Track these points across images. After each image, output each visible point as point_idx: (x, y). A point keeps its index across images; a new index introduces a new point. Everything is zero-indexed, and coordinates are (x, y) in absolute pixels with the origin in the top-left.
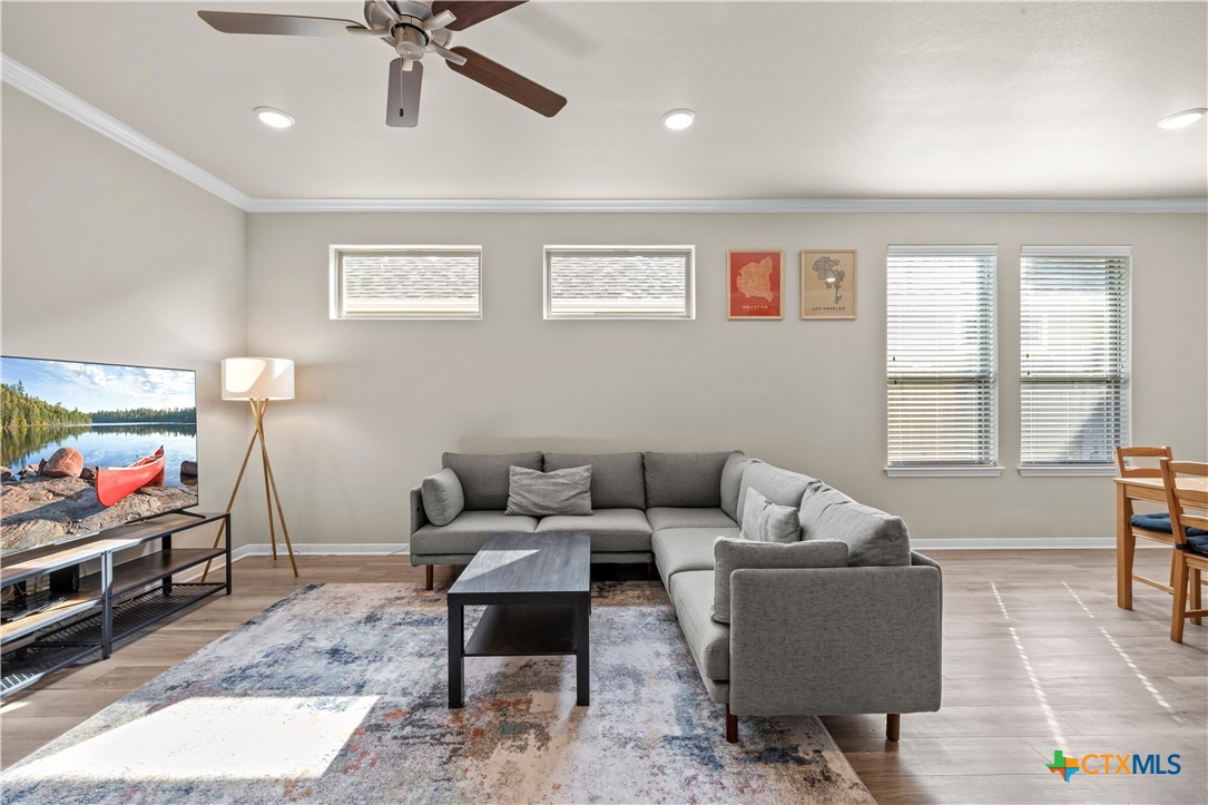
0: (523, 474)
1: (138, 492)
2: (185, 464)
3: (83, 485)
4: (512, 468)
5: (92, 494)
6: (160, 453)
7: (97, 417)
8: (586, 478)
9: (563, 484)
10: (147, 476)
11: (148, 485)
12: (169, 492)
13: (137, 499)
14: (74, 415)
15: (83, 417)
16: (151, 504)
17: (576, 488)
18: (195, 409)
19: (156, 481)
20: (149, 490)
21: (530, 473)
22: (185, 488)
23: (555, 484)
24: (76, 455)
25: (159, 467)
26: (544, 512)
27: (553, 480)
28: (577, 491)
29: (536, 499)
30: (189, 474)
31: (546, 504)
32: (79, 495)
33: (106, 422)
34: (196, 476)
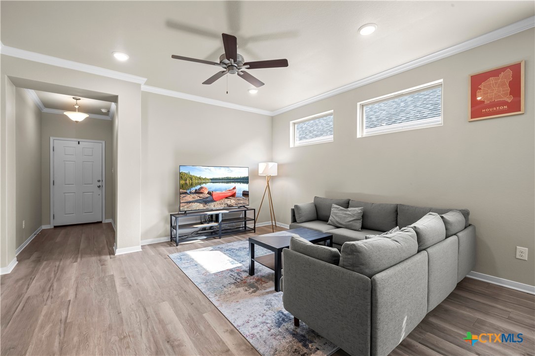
0: (335, 208)
1: (227, 198)
2: (244, 191)
3: (208, 195)
4: (333, 205)
5: (211, 198)
6: (234, 188)
7: (211, 179)
8: (359, 213)
9: (349, 214)
10: (230, 194)
11: (230, 196)
12: (238, 198)
13: (226, 200)
14: (205, 179)
15: (208, 179)
16: (232, 202)
17: (353, 217)
18: (248, 177)
19: (233, 195)
20: (231, 198)
21: (338, 208)
22: (244, 198)
23: (346, 214)
24: (206, 188)
25: (234, 192)
26: (340, 226)
27: (345, 212)
28: (354, 218)
29: (338, 219)
30: (246, 194)
31: (341, 222)
32: (207, 198)
33: (214, 180)
34: (248, 195)
